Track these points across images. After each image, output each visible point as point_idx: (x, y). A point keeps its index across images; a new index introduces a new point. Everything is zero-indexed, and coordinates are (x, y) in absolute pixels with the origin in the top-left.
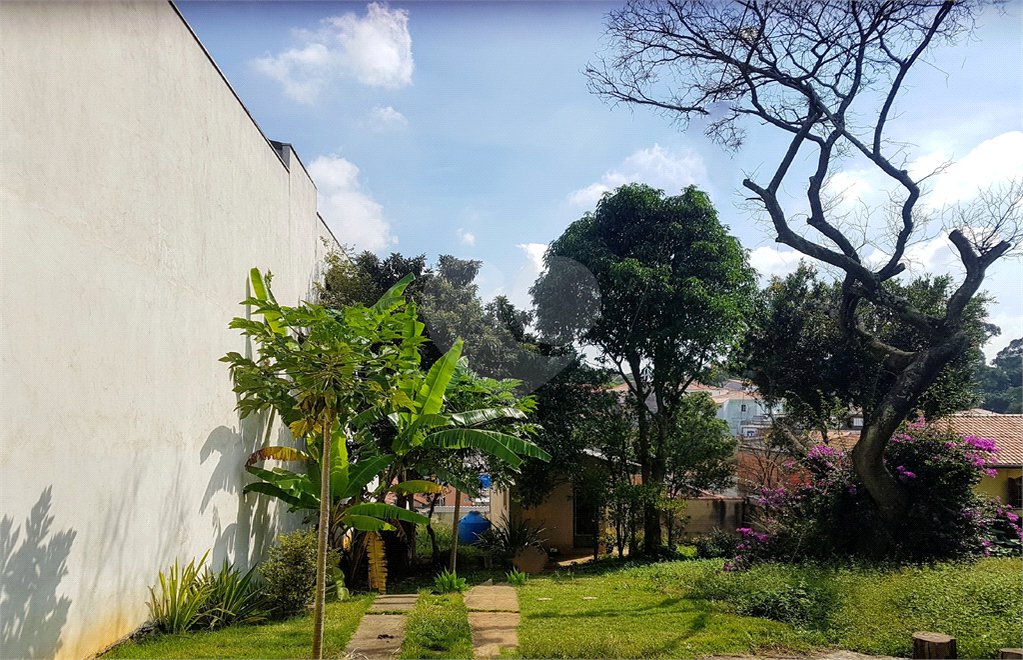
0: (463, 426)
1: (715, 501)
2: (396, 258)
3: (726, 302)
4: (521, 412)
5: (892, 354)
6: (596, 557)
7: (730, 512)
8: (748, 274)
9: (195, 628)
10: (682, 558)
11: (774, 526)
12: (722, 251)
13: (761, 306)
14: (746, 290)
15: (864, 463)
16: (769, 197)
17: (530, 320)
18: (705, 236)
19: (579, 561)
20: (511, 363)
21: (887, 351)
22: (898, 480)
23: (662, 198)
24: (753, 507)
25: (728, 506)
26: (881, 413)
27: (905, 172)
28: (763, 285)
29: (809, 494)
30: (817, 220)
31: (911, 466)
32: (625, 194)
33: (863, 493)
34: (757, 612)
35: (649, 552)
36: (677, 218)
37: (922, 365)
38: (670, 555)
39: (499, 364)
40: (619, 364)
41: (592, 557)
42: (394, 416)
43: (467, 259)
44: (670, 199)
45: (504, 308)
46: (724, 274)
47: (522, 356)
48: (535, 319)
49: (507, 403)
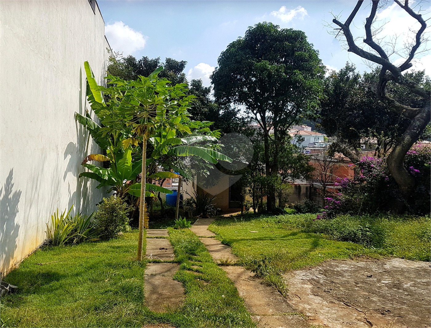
0: (186, 144)
1: (296, 185)
2: (145, 59)
3: (313, 83)
4: (215, 138)
5: (407, 109)
6: (242, 212)
7: (303, 191)
8: (322, 70)
9: (66, 243)
10: (288, 213)
11: (342, 197)
12: (310, 57)
13: (327, 86)
14: (321, 77)
15: (393, 165)
16: (345, 28)
17: (209, 92)
18: (301, 49)
19: (233, 214)
20: (205, 113)
21: (403, 108)
22: (411, 174)
23: (279, 30)
24: (315, 189)
25: (302, 188)
26: (403, 139)
27: (420, 15)
28: (327, 75)
30: (369, 40)
31: (416, 167)
32: (260, 27)
33: (392, 180)
34: (345, 239)
35: (270, 210)
36: (287, 40)
37: (424, 115)
38: (281, 212)
39: (199, 113)
40: (256, 114)
41: (240, 213)
42: (152, 139)
43: (179, 60)
44: (284, 30)
45: (197, 85)
46: (311, 68)
47: (211, 109)
48: (212, 92)
49: (205, 133)
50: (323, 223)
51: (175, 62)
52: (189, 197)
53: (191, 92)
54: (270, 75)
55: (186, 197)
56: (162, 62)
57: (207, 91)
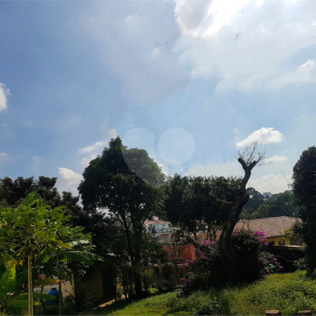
1: (154, 267)
4: (88, 241)
5: (225, 203)
7: (161, 271)
10: (153, 295)
11: (192, 276)
18: (145, 163)
21: (222, 202)
22: (236, 251)
25: (160, 269)
29: (204, 260)
31: (239, 245)
35: (139, 295)
38: (148, 295)
41: (114, 300)
43: (51, 178)
45: (67, 196)
47: (81, 216)
48: (81, 200)
49: (79, 238)
50: (183, 302)
51: (48, 178)
52: (69, 294)
53: (63, 203)
54: (125, 184)
55: (65, 295)
56: (36, 179)
57: (77, 199)
